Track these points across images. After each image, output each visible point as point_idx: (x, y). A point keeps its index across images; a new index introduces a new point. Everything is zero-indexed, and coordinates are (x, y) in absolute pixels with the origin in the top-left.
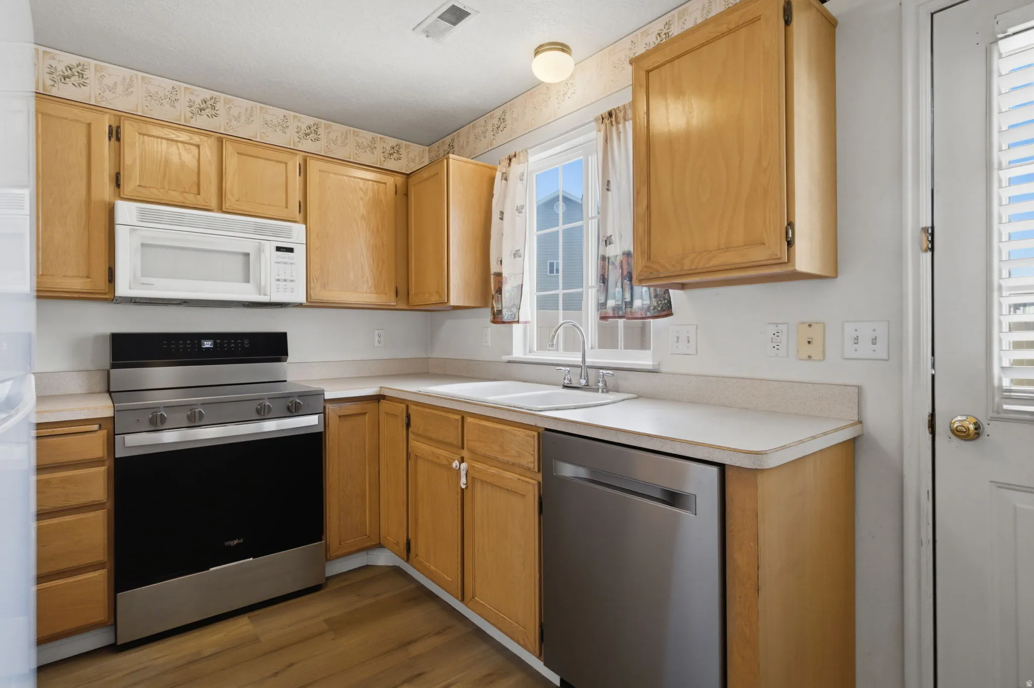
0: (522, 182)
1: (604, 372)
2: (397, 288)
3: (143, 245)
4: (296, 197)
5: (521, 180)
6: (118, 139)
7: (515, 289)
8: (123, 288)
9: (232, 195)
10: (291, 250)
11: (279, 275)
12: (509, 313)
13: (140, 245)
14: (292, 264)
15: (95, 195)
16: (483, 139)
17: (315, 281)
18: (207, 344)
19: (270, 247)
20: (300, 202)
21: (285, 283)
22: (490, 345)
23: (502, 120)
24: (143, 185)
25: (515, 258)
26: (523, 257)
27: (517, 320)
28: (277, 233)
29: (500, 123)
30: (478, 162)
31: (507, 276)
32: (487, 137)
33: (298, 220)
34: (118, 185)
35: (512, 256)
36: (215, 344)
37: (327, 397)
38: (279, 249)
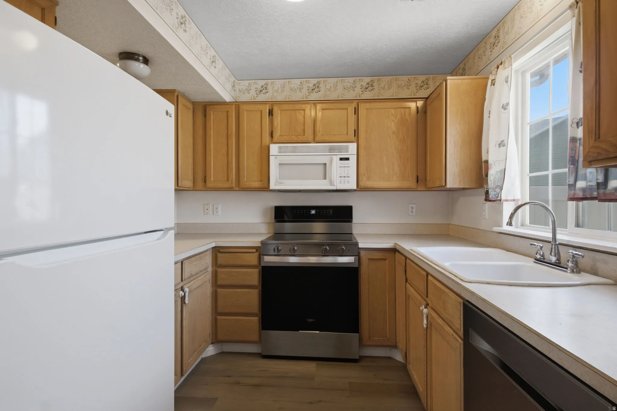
0: (507, 83)
1: (574, 252)
2: (417, 176)
3: (280, 164)
4: (352, 127)
5: (507, 82)
6: (272, 115)
7: (499, 173)
8: (272, 186)
9: (320, 133)
10: (347, 159)
11: (341, 174)
12: (493, 193)
13: (278, 164)
14: (348, 167)
15: (263, 144)
16: (483, 57)
17: (363, 176)
18: (313, 212)
19: (336, 159)
20: (355, 130)
21: (344, 178)
22: (487, 218)
23: (497, 37)
24: (281, 135)
25: (499, 147)
26: (506, 146)
27: (500, 198)
28: (340, 150)
29: (495, 40)
30: (480, 77)
31: (492, 162)
32: (487, 55)
33: (353, 141)
34: (272, 137)
35: (497, 146)
36: (316, 212)
37: (360, 247)
38: (341, 159)
